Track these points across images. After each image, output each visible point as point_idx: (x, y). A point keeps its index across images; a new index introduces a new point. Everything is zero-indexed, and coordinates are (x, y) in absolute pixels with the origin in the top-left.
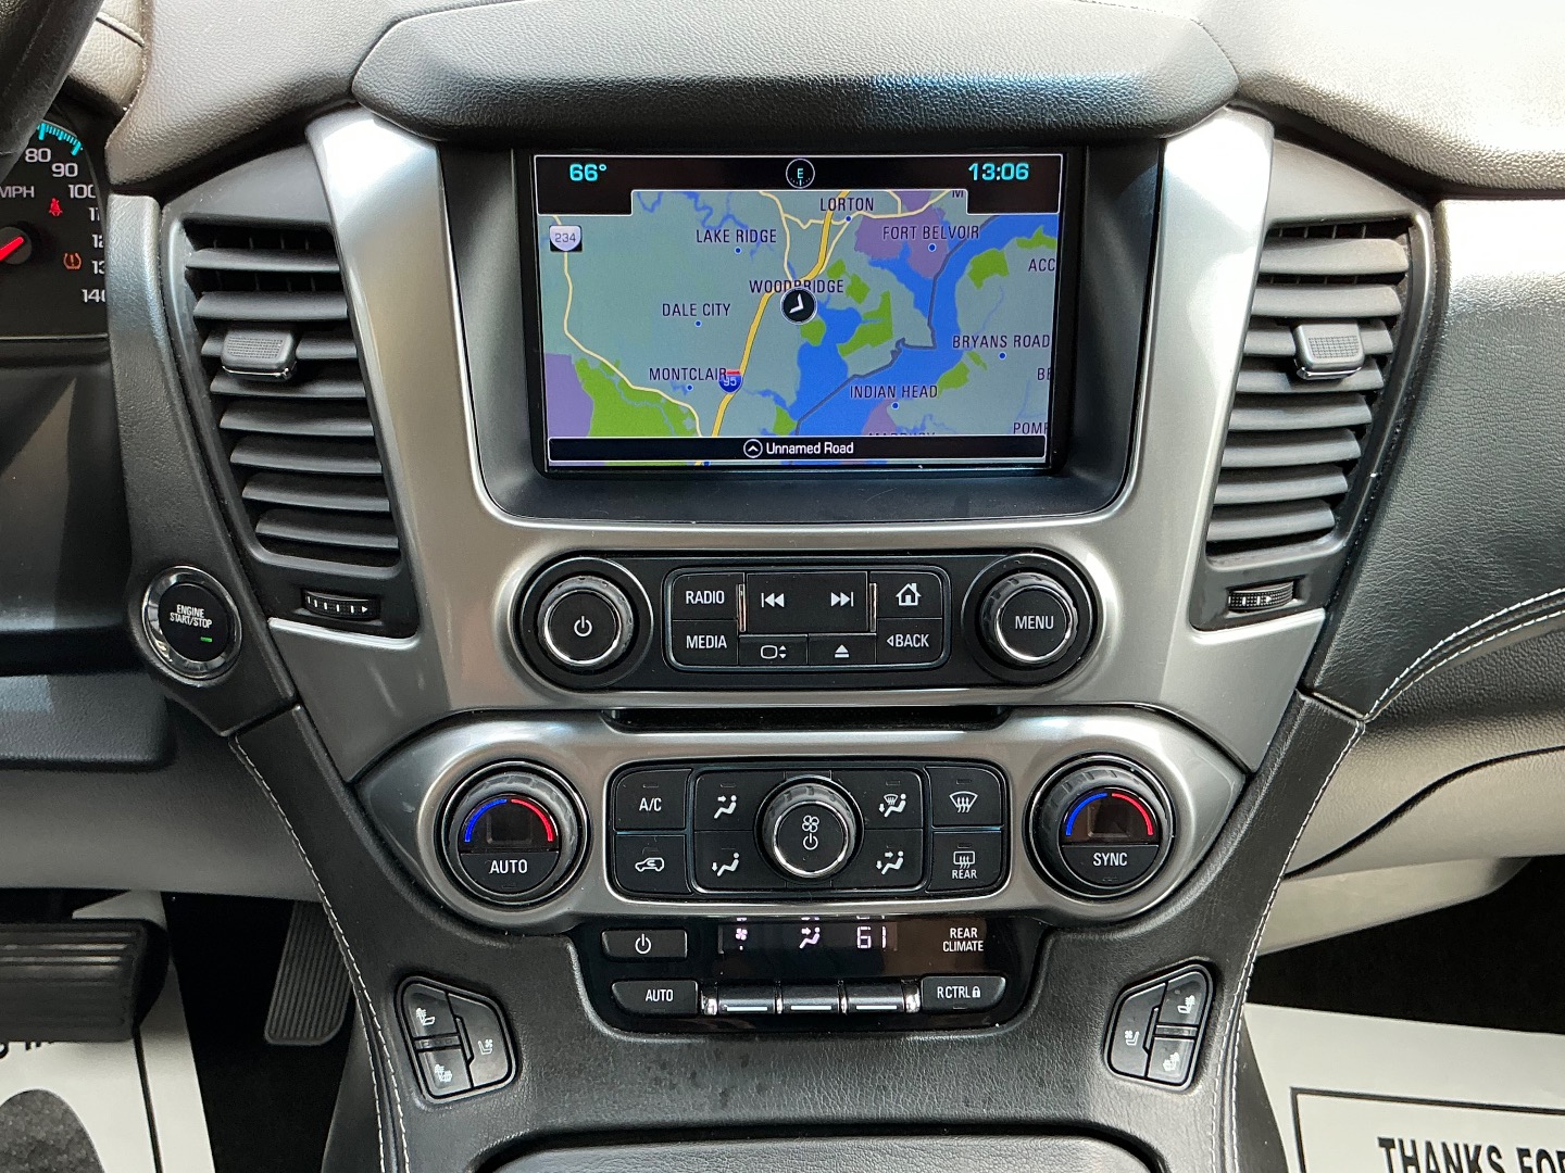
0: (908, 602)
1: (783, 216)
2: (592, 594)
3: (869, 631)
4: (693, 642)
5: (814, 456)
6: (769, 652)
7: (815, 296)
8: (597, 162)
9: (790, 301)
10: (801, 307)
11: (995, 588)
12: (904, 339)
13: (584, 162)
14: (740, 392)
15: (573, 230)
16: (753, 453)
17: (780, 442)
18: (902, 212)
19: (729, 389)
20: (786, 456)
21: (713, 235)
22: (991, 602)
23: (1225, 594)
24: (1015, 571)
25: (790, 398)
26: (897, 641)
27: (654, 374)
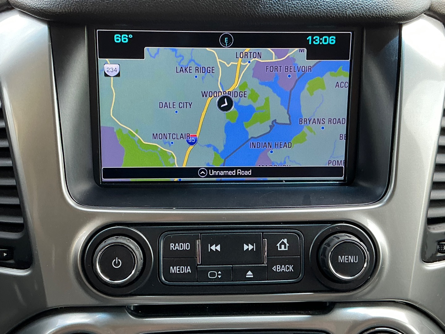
0: (283, 249)
1: (218, 60)
2: (122, 246)
3: (263, 264)
4: (174, 270)
5: (232, 176)
6: (212, 275)
7: (233, 99)
8: (128, 33)
10: (226, 104)
11: (326, 241)
12: (275, 120)
13: (121, 33)
14: (197, 145)
15: (117, 66)
16: (203, 175)
17: (216, 169)
18: (275, 59)
19: (191, 144)
20: (219, 176)
21: (184, 69)
22: (325, 249)
23: (436, 244)
24: (336, 233)
25: (221, 148)
26: (277, 268)
27: (155, 136)
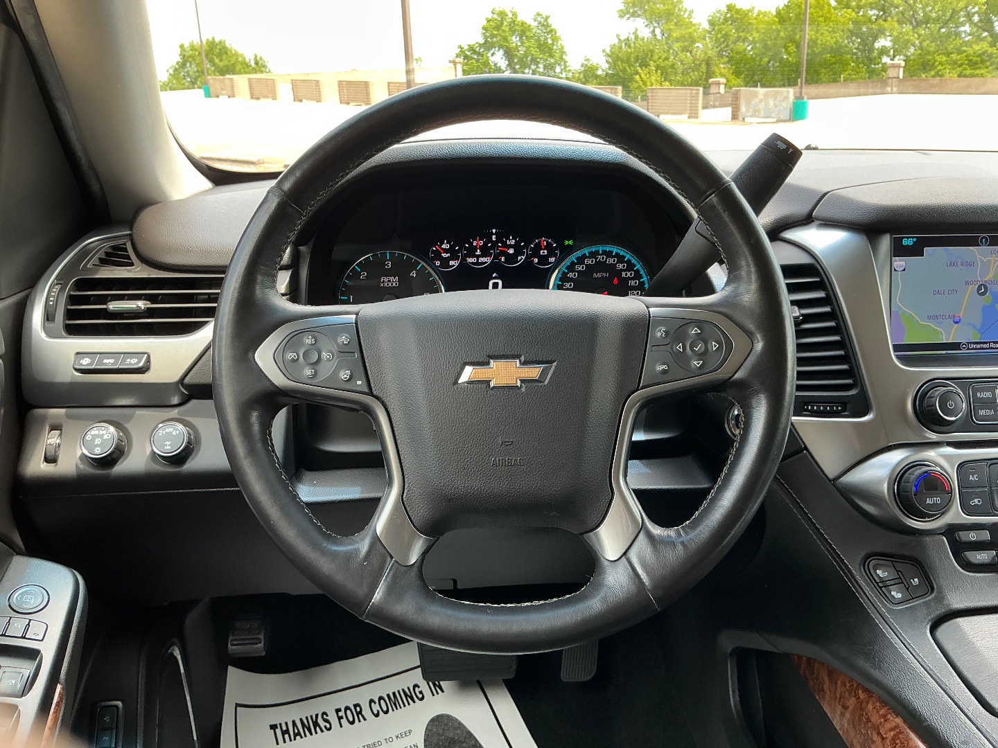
1: (978, 256)
5: (986, 349)
7: (988, 286)
8: (913, 238)
9: (979, 288)
10: (983, 290)
13: (908, 238)
14: (960, 324)
15: (904, 263)
16: (964, 348)
17: (974, 343)
19: (956, 323)
20: (976, 349)
21: (953, 264)
25: (979, 326)
27: (929, 318)
